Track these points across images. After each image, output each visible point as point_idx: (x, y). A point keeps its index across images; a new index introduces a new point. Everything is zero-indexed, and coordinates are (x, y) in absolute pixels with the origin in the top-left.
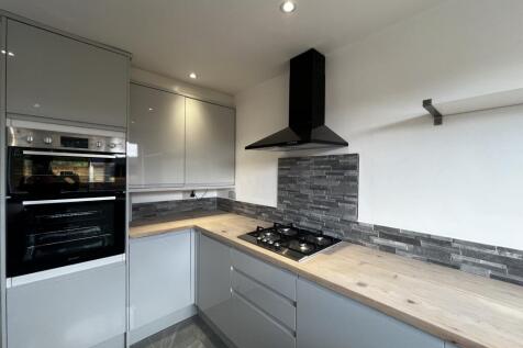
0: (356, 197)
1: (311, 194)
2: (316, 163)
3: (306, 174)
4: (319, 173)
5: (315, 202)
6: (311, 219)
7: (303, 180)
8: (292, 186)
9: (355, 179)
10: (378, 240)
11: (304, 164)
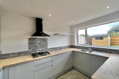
0: (47, 45)
1: (39, 45)
2: (40, 39)
3: (38, 42)
4: (41, 41)
5: (40, 47)
6: (39, 50)
7: (37, 43)
8: (34, 45)
9: (47, 42)
10: (50, 50)
11: (37, 39)
